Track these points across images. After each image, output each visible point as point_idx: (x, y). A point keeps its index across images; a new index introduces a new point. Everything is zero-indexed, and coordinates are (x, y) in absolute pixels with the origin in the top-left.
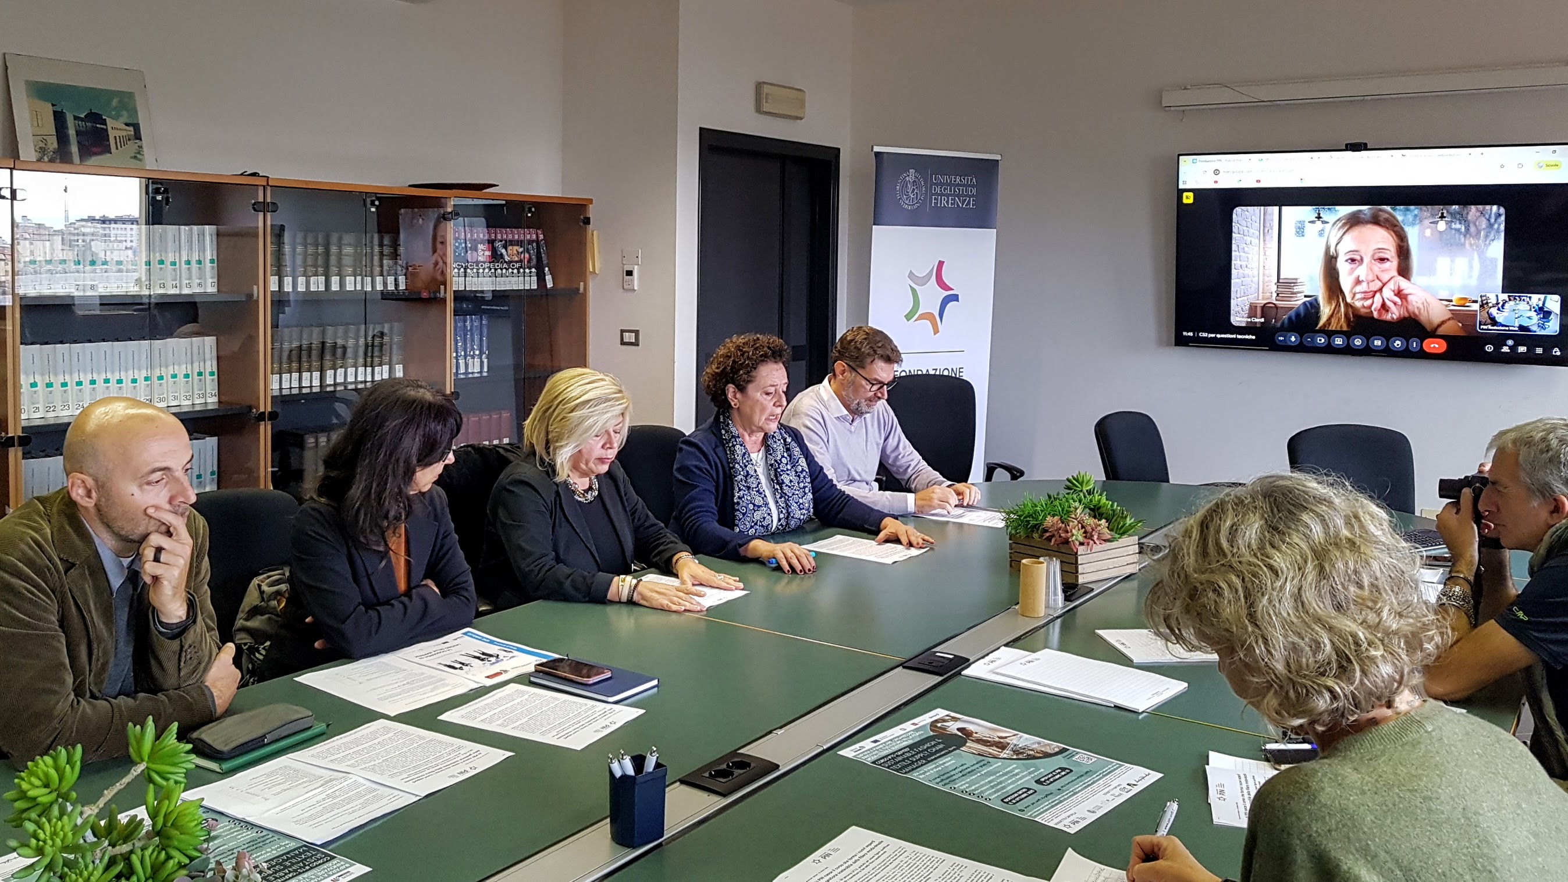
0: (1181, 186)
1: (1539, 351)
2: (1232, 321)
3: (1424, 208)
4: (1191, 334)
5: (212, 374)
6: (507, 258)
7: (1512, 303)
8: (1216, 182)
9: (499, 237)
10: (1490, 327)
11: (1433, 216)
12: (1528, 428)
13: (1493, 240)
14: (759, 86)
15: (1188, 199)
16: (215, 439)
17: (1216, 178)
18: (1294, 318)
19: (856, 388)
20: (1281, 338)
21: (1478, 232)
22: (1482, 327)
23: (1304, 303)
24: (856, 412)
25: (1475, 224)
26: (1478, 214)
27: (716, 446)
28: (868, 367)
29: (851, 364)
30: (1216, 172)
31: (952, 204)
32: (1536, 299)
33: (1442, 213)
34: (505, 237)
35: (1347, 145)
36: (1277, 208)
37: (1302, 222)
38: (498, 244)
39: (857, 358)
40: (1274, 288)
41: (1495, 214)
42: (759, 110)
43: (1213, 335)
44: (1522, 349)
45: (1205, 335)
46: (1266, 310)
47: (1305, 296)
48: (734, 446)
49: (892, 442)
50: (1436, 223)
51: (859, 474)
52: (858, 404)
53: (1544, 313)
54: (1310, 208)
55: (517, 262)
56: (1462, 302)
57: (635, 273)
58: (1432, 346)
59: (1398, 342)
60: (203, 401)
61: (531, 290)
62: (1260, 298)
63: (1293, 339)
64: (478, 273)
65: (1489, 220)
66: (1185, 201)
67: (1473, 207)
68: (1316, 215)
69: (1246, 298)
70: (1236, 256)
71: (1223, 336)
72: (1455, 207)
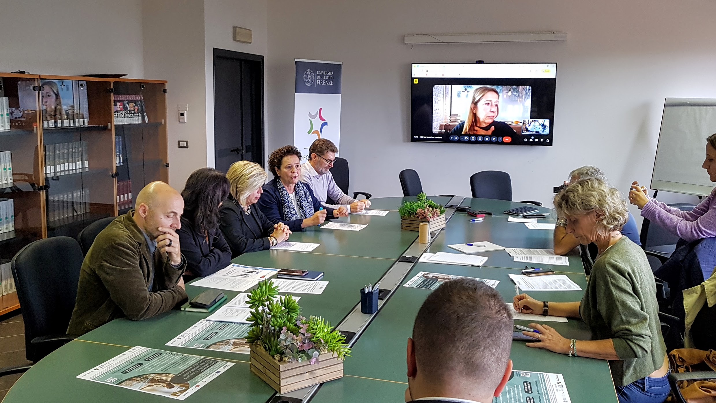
0: (413, 76)
1: (542, 140)
2: (434, 132)
3: (504, 86)
4: (417, 137)
5: (9, 169)
6: (129, 109)
7: (533, 123)
8: (427, 75)
9: (126, 99)
10: (526, 132)
11: (507, 89)
12: (582, 169)
13: (527, 99)
14: (234, 28)
15: (416, 82)
16: (12, 200)
17: (427, 73)
18: (456, 129)
19: (321, 164)
20: (452, 138)
21: (522, 96)
22: (523, 132)
23: (459, 124)
24: (321, 173)
25: (521, 93)
26: (522, 89)
27: (275, 191)
28: (325, 154)
29: (318, 154)
30: (427, 71)
31: (324, 83)
32: (541, 121)
33: (510, 89)
34: (128, 99)
35: (476, 61)
36: (450, 86)
37: (459, 92)
38: (125, 102)
39: (321, 151)
40: (449, 118)
41: (528, 89)
42: (235, 39)
43: (426, 137)
44: (537, 140)
45: (422, 137)
46: (446, 127)
47: (461, 121)
48: (283, 191)
49: (331, 185)
50: (508, 92)
51: (322, 199)
52: (322, 170)
53: (544, 127)
54: (462, 86)
55: (133, 110)
56: (517, 123)
57: (185, 115)
58: (506, 139)
59: (494, 138)
60: (6, 182)
61: (139, 124)
62: (444, 122)
63: (456, 138)
64: (118, 116)
65: (526, 92)
66: (415, 82)
67: (520, 86)
68: (465, 89)
69: (438, 122)
70: (435, 105)
71: (430, 137)
72: (514, 86)
